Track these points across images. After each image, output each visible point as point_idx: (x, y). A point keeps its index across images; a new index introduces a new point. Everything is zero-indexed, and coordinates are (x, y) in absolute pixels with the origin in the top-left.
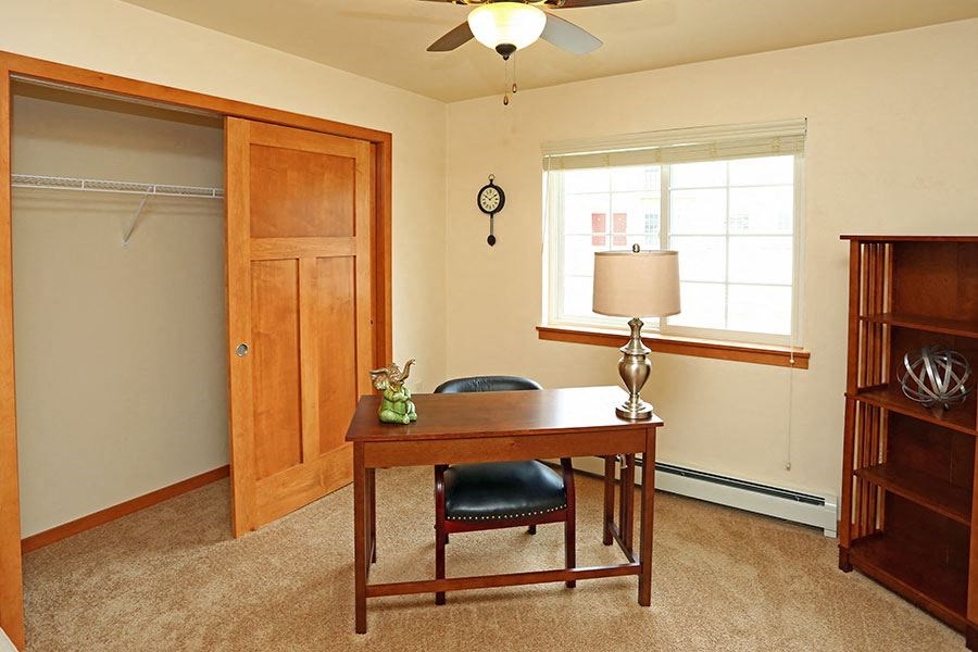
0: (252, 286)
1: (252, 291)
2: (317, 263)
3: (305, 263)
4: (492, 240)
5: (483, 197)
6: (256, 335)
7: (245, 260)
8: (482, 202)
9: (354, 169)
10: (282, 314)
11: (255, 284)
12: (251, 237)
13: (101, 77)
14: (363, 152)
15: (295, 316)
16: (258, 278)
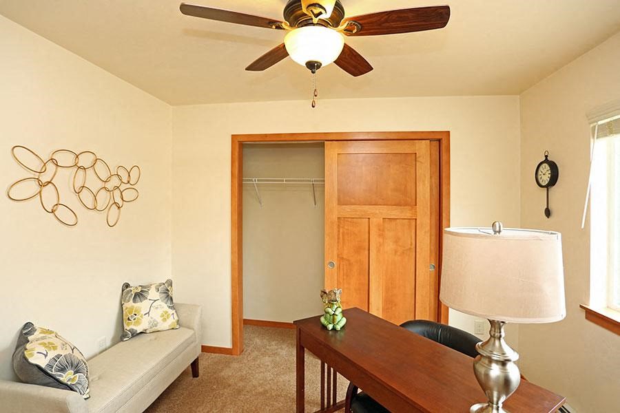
0: (339, 231)
1: (339, 234)
2: (383, 222)
3: (374, 221)
4: (548, 213)
5: (540, 173)
6: (341, 258)
7: (334, 216)
8: (539, 177)
9: (416, 161)
10: (358, 250)
11: (341, 231)
12: (338, 204)
13: (266, 135)
14: (423, 148)
15: (367, 252)
16: (343, 227)
